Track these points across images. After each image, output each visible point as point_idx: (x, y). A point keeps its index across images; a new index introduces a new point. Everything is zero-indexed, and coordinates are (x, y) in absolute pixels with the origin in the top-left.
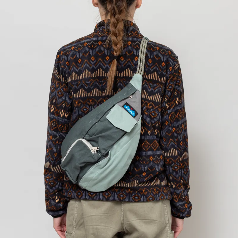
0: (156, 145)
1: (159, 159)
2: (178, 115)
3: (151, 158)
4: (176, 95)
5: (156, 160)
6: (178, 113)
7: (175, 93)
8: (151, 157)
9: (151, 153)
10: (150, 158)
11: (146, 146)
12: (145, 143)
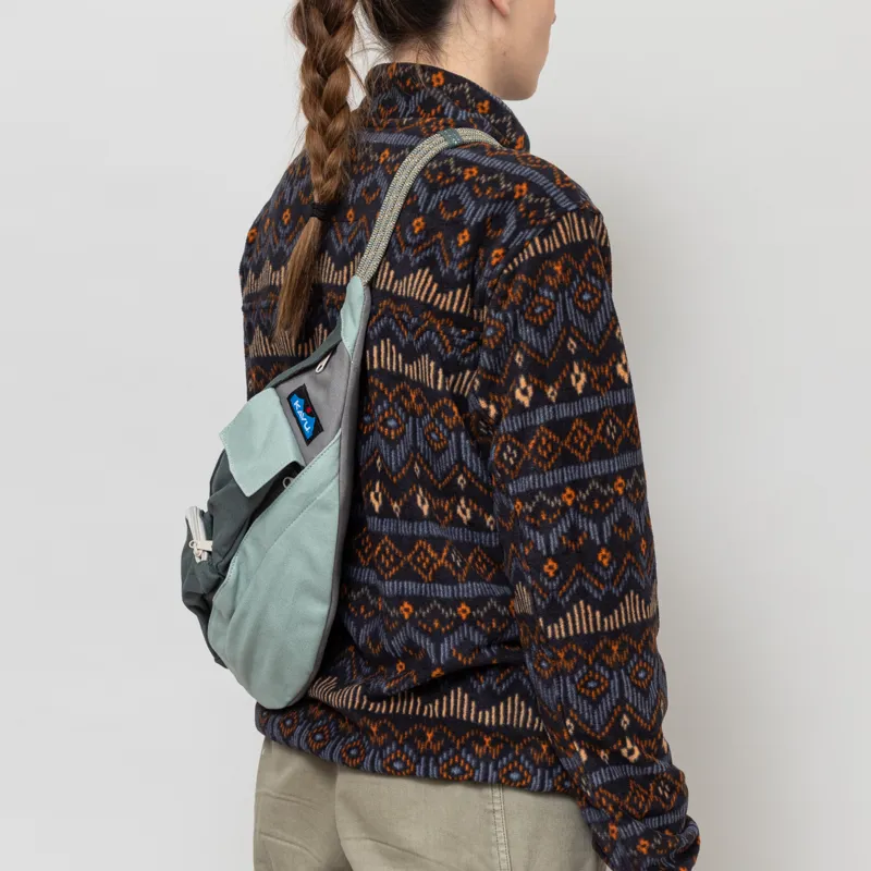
0: (427, 560)
1: (451, 617)
2: (531, 446)
3: (407, 610)
4: (520, 364)
5: (429, 620)
6: (533, 442)
7: (518, 356)
8: (406, 605)
9: (410, 587)
10: (401, 608)
11: (388, 557)
12: (383, 547)
